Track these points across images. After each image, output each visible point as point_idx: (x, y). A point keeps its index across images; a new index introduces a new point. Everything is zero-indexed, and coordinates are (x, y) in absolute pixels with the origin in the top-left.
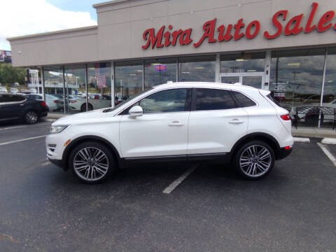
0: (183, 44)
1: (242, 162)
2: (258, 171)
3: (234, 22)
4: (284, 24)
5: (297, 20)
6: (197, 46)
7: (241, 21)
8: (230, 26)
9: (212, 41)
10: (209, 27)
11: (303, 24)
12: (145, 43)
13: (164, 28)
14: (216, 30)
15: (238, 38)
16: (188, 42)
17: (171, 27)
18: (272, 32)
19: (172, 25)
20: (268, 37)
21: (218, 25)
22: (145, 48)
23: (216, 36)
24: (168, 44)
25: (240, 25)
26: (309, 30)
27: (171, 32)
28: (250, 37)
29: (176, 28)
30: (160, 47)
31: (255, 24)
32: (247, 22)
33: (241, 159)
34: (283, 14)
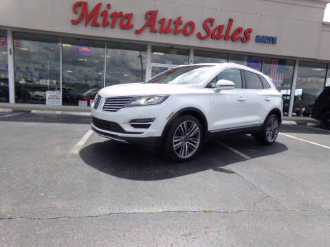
0: (123, 27)
3: (174, 18)
4: (212, 29)
5: (220, 28)
6: (138, 32)
7: (179, 18)
8: (170, 20)
9: (153, 31)
10: (151, 16)
11: (224, 32)
12: (76, 17)
13: (99, 5)
14: (157, 21)
15: (176, 32)
16: (128, 27)
17: (109, 6)
18: (204, 34)
19: (112, 5)
20: (199, 36)
21: (159, 17)
22: (74, 22)
23: (157, 27)
24: (105, 24)
25: (178, 22)
27: (110, 12)
28: (186, 34)
29: (115, 8)
30: (95, 25)
31: (191, 24)
32: (185, 20)
34: (211, 21)
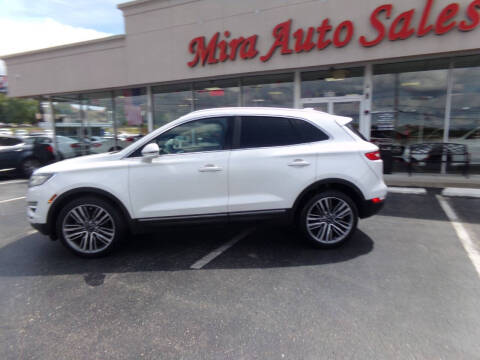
0: (245, 57)
1: (311, 222)
2: (335, 235)
3: (317, 23)
4: (387, 24)
5: (406, 17)
6: (265, 59)
7: (326, 22)
8: (311, 30)
9: (286, 52)
10: (282, 32)
11: (415, 24)
12: (191, 58)
13: (217, 35)
14: (291, 36)
15: (323, 45)
16: (253, 54)
17: (227, 34)
18: (372, 36)
19: (230, 30)
20: (365, 43)
21: (294, 29)
22: (192, 65)
23: (292, 44)
24: (224, 58)
25: (325, 27)
26: (423, 32)
27: (229, 40)
28: (340, 45)
29: (235, 36)
30: (214, 62)
31: (347, 26)
32: (335, 23)
33: (309, 219)
34: (386, 9)
